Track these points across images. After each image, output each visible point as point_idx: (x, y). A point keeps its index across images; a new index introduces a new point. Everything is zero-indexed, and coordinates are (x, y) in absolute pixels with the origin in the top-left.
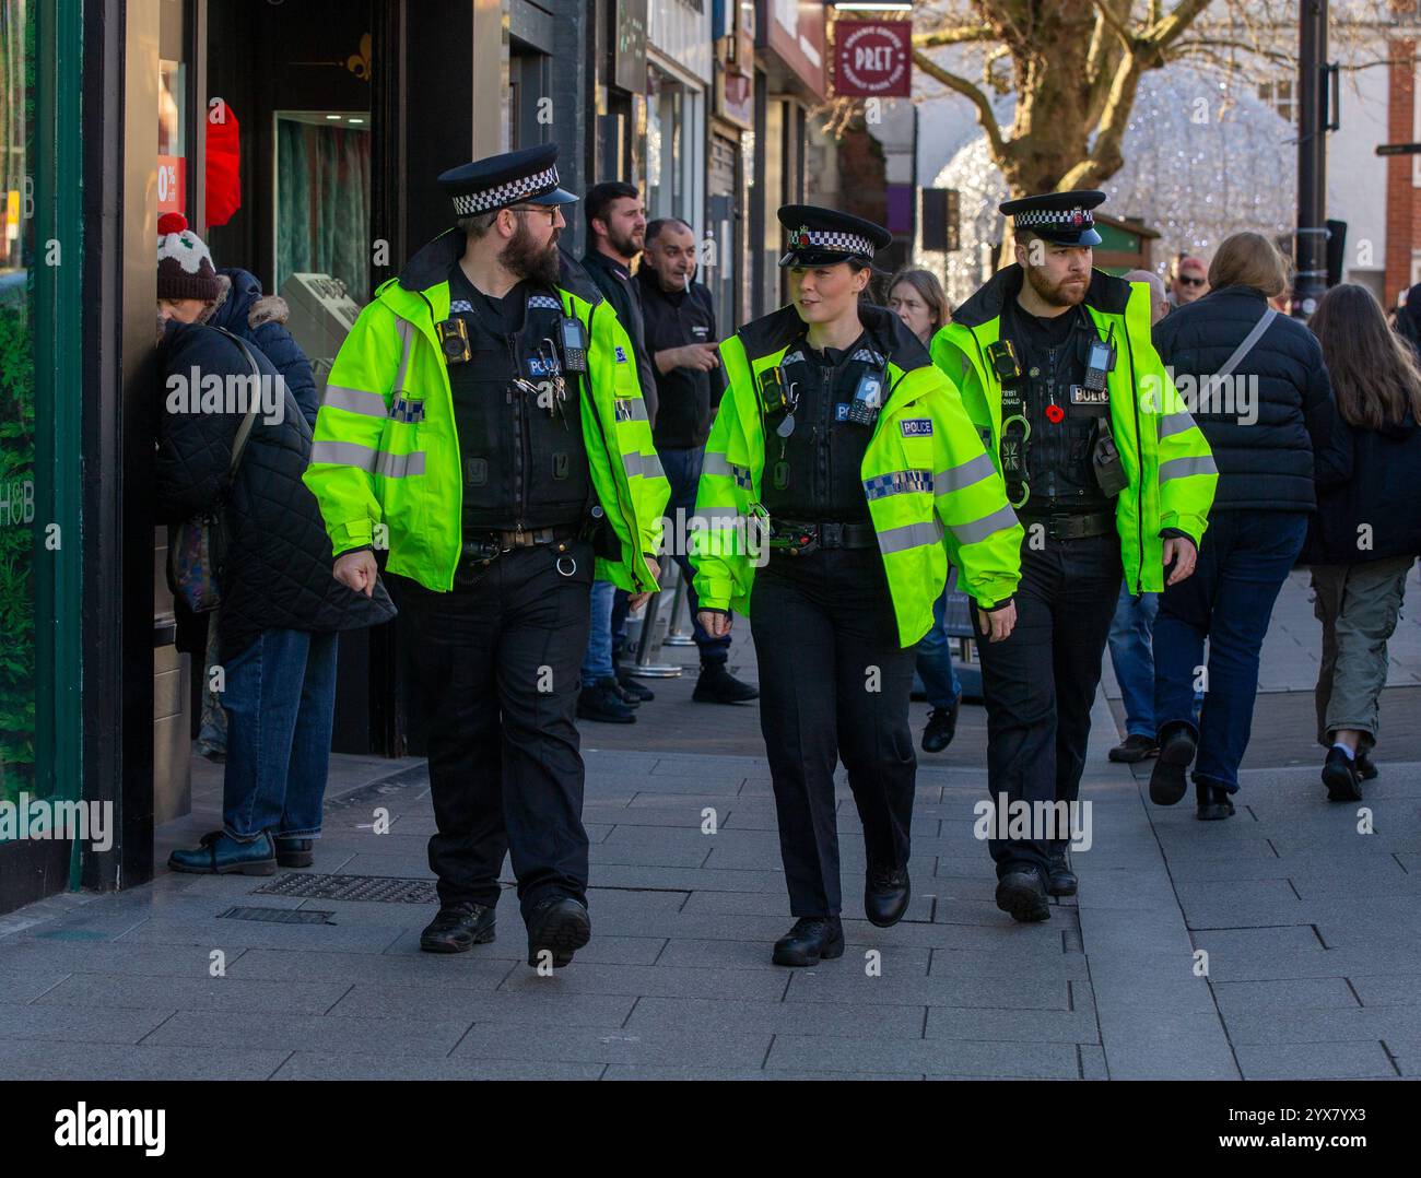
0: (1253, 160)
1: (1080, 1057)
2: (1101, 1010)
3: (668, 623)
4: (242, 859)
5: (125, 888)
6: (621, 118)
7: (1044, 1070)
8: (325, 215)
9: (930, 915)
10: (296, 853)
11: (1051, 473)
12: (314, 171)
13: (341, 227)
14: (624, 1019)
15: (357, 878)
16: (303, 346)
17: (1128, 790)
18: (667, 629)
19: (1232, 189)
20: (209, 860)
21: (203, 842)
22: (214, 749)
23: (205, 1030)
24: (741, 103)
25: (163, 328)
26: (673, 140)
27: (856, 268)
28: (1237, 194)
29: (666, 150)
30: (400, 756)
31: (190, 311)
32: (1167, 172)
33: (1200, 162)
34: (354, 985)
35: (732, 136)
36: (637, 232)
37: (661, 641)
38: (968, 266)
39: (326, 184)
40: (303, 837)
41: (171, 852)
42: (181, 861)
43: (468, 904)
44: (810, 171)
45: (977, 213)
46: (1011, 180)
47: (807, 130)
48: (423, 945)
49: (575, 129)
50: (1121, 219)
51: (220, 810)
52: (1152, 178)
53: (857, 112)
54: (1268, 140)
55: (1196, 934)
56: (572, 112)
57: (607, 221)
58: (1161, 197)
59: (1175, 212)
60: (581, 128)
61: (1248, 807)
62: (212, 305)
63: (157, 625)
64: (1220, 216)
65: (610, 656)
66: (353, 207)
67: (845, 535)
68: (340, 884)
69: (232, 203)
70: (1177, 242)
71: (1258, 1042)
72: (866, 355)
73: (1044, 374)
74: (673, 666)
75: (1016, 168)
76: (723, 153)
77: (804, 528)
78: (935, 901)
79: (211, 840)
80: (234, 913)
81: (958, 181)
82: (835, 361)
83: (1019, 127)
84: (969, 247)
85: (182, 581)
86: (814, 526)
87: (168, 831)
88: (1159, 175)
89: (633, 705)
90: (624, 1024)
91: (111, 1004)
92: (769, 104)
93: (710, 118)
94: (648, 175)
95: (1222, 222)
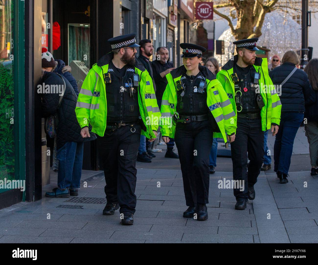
0: (291, 33)
1: (253, 238)
2: (258, 227)
3: (159, 140)
4: (62, 194)
5: (35, 201)
6: (147, 25)
7: (245, 241)
8: (80, 47)
9: (219, 205)
10: (74, 193)
11: (247, 104)
12: (77, 37)
13: (83, 50)
14: (149, 230)
15: (88, 198)
16: (75, 77)
17: (264, 177)
18: (158, 141)
19: (286, 40)
20: (54, 194)
21: (53, 190)
22: (56, 169)
23: (54, 233)
24: (174, 21)
25: (44, 73)
26: (159, 30)
27: (199, 57)
28: (288, 41)
29: (157, 32)
30: (98, 170)
31: (49, 70)
32: (271, 36)
33: (279, 34)
34: (88, 223)
35: (172, 28)
36: (151, 51)
37: (157, 144)
38: (226, 58)
39: (80, 40)
40: (76, 189)
41: (46, 193)
42: (48, 195)
43: (113, 204)
44: (190, 36)
45: (228, 46)
46: (236, 38)
47: (189, 27)
48: (103, 213)
49: (137, 27)
50: (261, 47)
51: (57, 183)
52: (268, 38)
53: (201, 23)
54: (295, 29)
55: (280, 210)
56: (136, 23)
57: (144, 48)
58: (270, 42)
59: (274, 45)
60: (138, 27)
61: (291, 181)
62: (54, 68)
63: (42, 141)
64: (284, 46)
65: (145, 147)
66: (86, 45)
67: (197, 118)
68: (84, 200)
69: (59, 45)
70: (274, 52)
71: (294, 234)
72: (201, 77)
73: (244, 81)
74: (160, 149)
75: (237, 35)
76: (170, 32)
77: (187, 117)
78: (220, 202)
79: (55, 190)
80: (60, 206)
81: (224, 38)
82: (193, 78)
83: (238, 26)
84: (227, 54)
85: (48, 130)
86: (189, 116)
87: (45, 188)
88: (270, 37)
89: (151, 158)
90: (149, 231)
91: (32, 227)
92: (181, 21)
93: (167, 24)
94: (153, 37)
95: (284, 47)
